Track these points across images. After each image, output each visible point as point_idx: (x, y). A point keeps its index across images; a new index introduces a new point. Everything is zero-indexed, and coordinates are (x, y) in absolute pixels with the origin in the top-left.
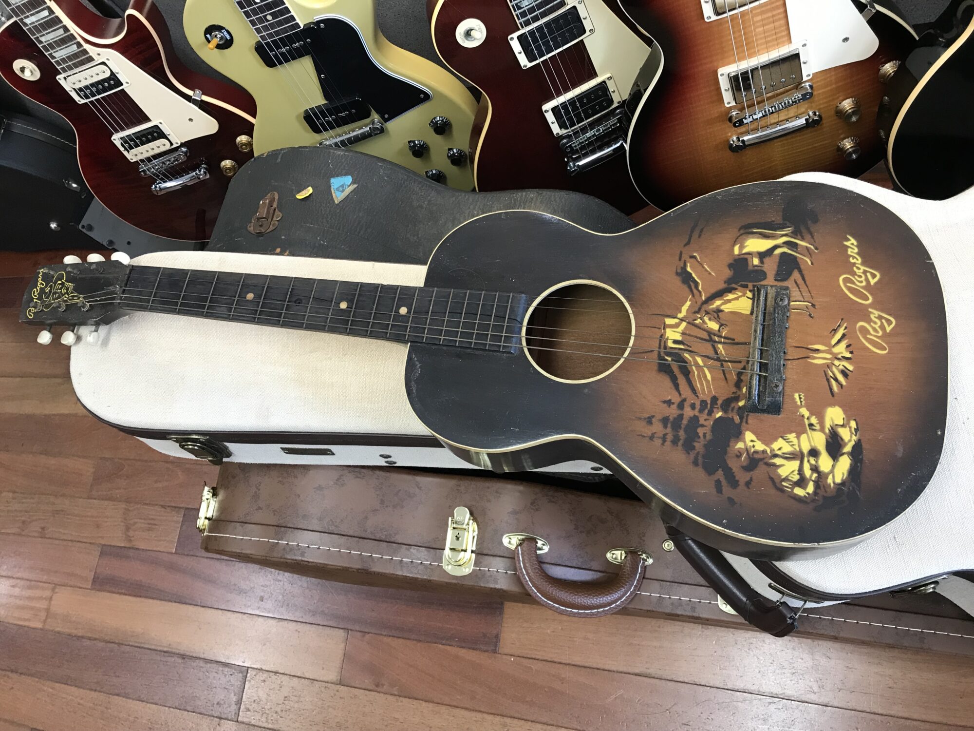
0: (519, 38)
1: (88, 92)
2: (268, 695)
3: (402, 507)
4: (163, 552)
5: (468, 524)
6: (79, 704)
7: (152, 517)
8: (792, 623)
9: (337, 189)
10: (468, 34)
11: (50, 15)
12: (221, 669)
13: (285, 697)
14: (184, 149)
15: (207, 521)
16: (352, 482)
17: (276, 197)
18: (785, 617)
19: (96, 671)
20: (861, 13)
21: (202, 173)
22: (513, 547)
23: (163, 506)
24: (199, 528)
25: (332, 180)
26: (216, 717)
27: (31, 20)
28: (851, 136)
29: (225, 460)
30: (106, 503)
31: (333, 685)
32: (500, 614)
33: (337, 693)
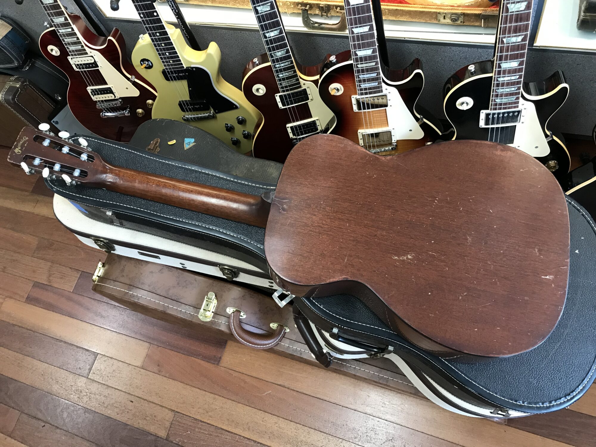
0: (280, 96)
1: (81, 67)
2: (105, 368)
3: (186, 288)
4: (66, 291)
5: (213, 300)
6: (7, 357)
7: (64, 272)
8: (330, 361)
9: (187, 144)
10: (258, 90)
11: (72, 31)
12: (84, 352)
13: (114, 370)
14: (120, 100)
15: (97, 277)
16: (167, 273)
17: (159, 141)
18: (327, 358)
19: (20, 343)
20: (417, 121)
21: (127, 112)
22: (230, 313)
23: (70, 268)
24: (93, 280)
25: (186, 139)
26: (78, 375)
27: (62, 31)
29: (112, 252)
30: (41, 261)
31: (138, 368)
32: (224, 348)
33: (139, 372)
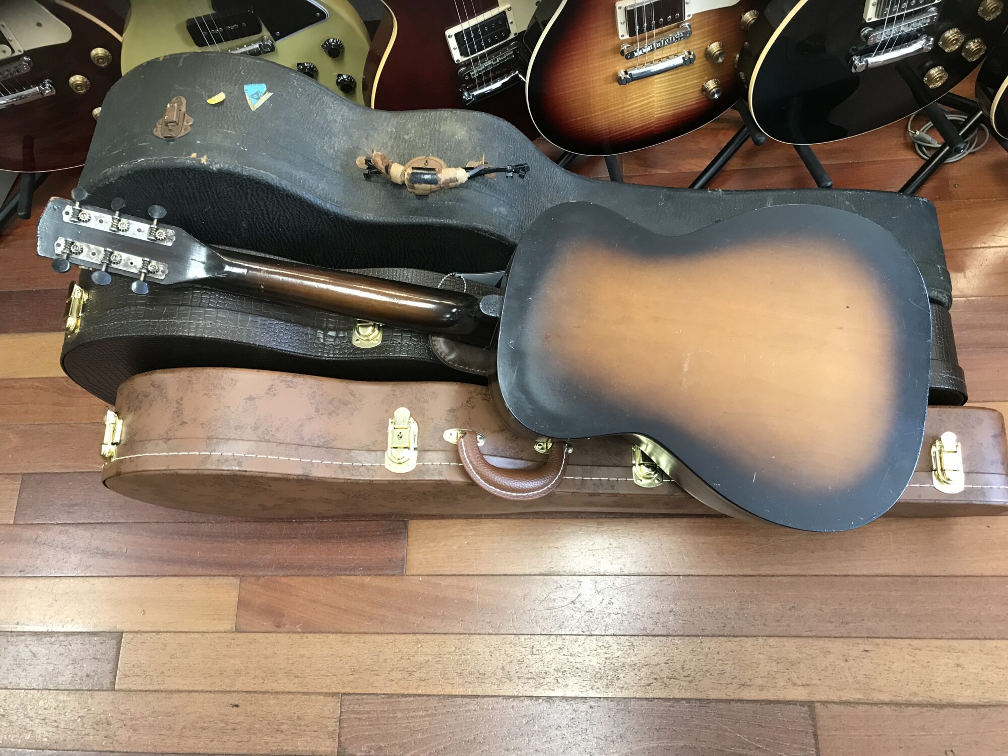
2: (150, 656)
3: (338, 414)
5: (409, 423)
9: (252, 96)
12: (87, 639)
13: (173, 655)
14: (27, 58)
15: (114, 446)
16: (284, 391)
17: (184, 101)
21: (47, 88)
22: (455, 441)
25: (246, 87)
26: (87, 690)
28: (714, 78)
31: (227, 634)
32: (405, 538)
33: (233, 641)
